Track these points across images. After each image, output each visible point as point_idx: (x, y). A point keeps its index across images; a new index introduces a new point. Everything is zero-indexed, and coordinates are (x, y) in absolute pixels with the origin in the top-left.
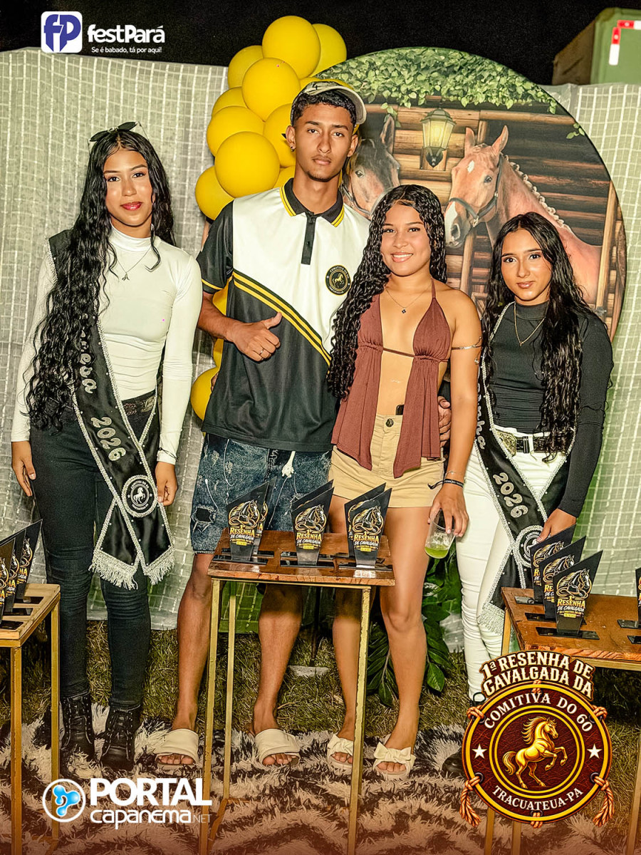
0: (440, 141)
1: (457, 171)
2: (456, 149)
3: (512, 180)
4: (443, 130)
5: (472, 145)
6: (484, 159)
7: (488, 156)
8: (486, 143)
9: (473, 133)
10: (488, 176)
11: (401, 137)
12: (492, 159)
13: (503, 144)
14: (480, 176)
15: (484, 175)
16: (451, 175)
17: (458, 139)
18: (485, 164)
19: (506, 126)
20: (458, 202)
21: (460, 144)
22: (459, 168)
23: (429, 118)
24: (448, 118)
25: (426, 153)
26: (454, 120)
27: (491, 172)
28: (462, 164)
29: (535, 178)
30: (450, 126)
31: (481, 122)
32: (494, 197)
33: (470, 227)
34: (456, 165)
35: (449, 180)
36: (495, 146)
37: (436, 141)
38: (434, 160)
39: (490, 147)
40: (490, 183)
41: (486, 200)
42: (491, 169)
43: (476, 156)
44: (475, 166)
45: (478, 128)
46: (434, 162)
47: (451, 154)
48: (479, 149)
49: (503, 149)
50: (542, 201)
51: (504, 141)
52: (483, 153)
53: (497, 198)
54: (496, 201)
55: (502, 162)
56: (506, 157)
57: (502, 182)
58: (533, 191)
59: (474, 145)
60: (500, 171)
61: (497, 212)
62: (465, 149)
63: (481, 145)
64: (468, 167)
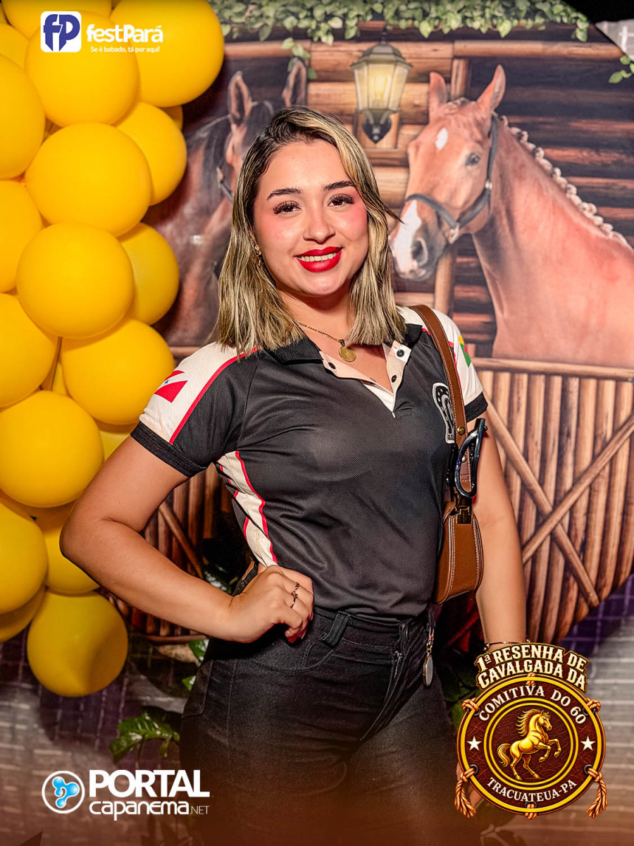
0: (386, 96)
1: (417, 147)
2: (414, 110)
3: (516, 159)
4: (389, 79)
5: (441, 102)
6: (465, 125)
7: (471, 119)
8: (465, 96)
9: (442, 81)
10: (472, 154)
11: (318, 95)
12: (479, 125)
13: (497, 97)
14: (458, 154)
15: (465, 153)
16: (407, 155)
17: (418, 93)
18: (466, 133)
19: (500, 67)
20: (421, 202)
21: (420, 101)
22: (420, 143)
23: (366, 59)
24: (398, 59)
25: (362, 119)
26: (408, 61)
27: (478, 146)
28: (426, 136)
29: (557, 153)
30: (402, 71)
31: (456, 62)
32: (485, 190)
33: (443, 243)
34: (415, 137)
35: (404, 164)
36: (482, 102)
37: (379, 98)
38: (376, 131)
39: (473, 103)
40: (475, 166)
41: (471, 195)
42: (479, 142)
43: (450, 120)
44: (450, 137)
45: (451, 72)
46: (377, 134)
47: (405, 119)
48: (454, 109)
49: (497, 105)
50: (571, 193)
51: (499, 93)
52: (463, 114)
53: (490, 191)
54: (489, 196)
55: (498, 127)
56: (502, 120)
57: (497, 163)
58: (554, 176)
59: (446, 100)
60: (493, 144)
61: (492, 216)
62: (430, 109)
63: (458, 102)
64: (436, 139)
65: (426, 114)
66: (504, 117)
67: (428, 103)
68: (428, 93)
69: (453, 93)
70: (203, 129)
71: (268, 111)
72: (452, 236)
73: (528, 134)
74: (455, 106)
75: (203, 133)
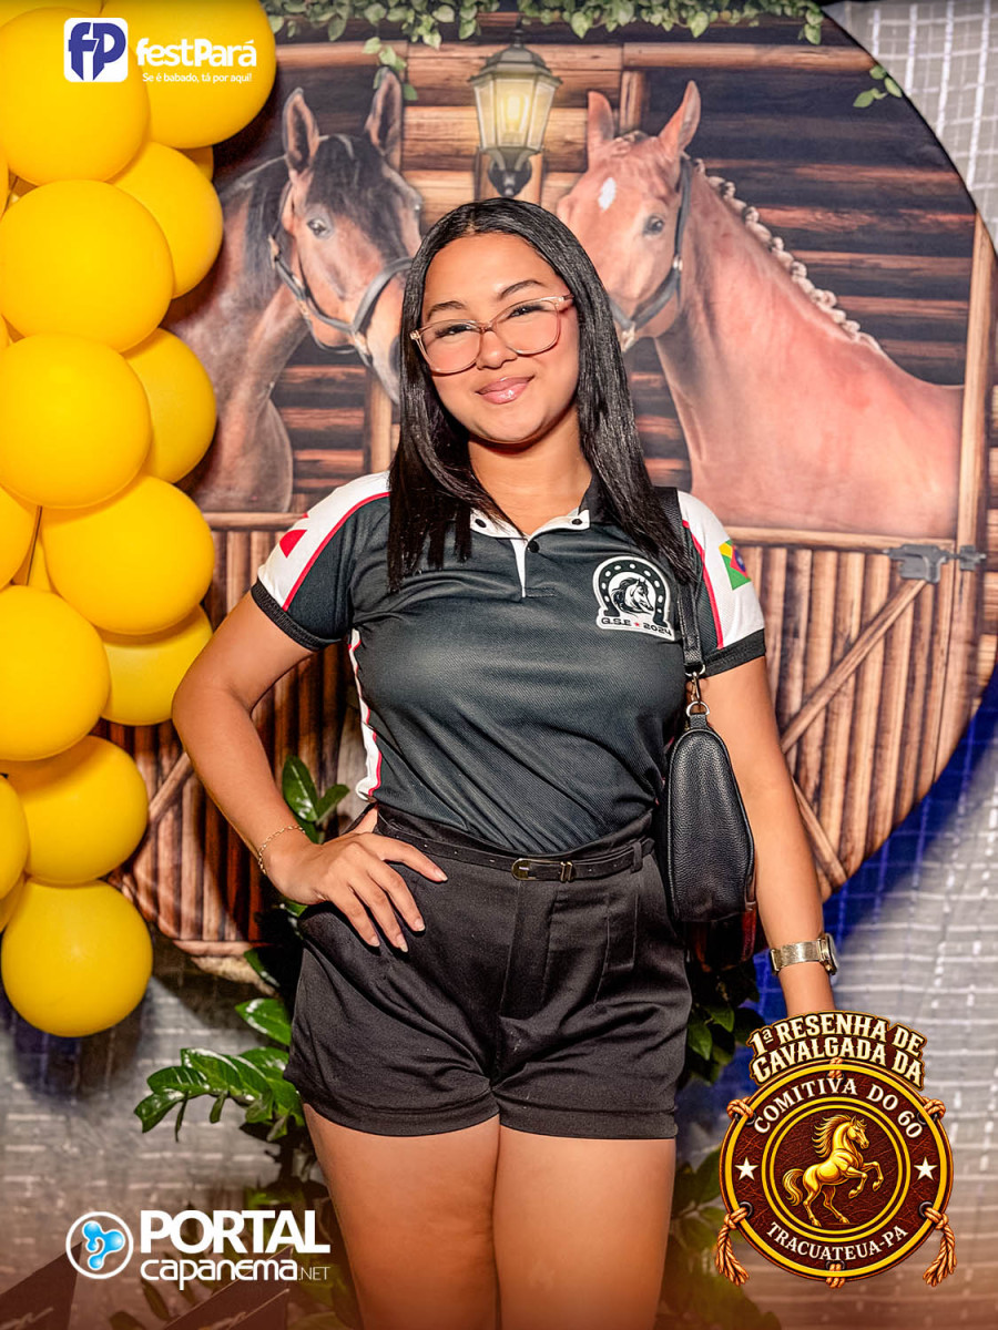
0: (522, 129)
1: (571, 207)
2: (568, 149)
3: (717, 225)
4: (527, 103)
5: (605, 137)
6: (641, 172)
7: (651, 164)
8: (640, 127)
9: (607, 104)
10: (653, 217)
11: (419, 126)
13: (687, 131)
14: (632, 216)
15: (642, 215)
17: (570, 123)
18: (643, 185)
19: (690, 83)
21: (574, 135)
22: (576, 200)
23: (491, 70)
24: (540, 70)
25: (488, 164)
26: (556, 74)
27: (662, 207)
28: (584, 189)
29: (776, 215)
30: (545, 89)
31: (626, 76)
32: (672, 270)
34: (568, 191)
36: (666, 138)
37: (511, 129)
38: (509, 181)
39: (654, 139)
40: (658, 236)
41: (652, 279)
42: (663, 199)
43: (619, 164)
44: (619, 193)
45: (619, 90)
46: (509, 186)
47: (554, 163)
48: (625, 148)
49: (688, 142)
50: (798, 275)
51: (690, 123)
52: (638, 156)
53: (680, 273)
54: (679, 280)
55: (689, 179)
56: (697, 164)
57: (690, 230)
58: (774, 249)
59: (612, 136)
60: (683, 199)
61: (683, 311)
62: (590, 148)
63: (631, 136)
64: (600, 195)
65: (583, 155)
66: (700, 161)
67: (586, 138)
68: (586, 123)
69: (623, 123)
70: (245, 177)
71: (345, 152)
72: (625, 341)
73: (736, 187)
74: (626, 143)
75: (245, 184)
